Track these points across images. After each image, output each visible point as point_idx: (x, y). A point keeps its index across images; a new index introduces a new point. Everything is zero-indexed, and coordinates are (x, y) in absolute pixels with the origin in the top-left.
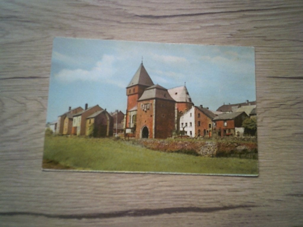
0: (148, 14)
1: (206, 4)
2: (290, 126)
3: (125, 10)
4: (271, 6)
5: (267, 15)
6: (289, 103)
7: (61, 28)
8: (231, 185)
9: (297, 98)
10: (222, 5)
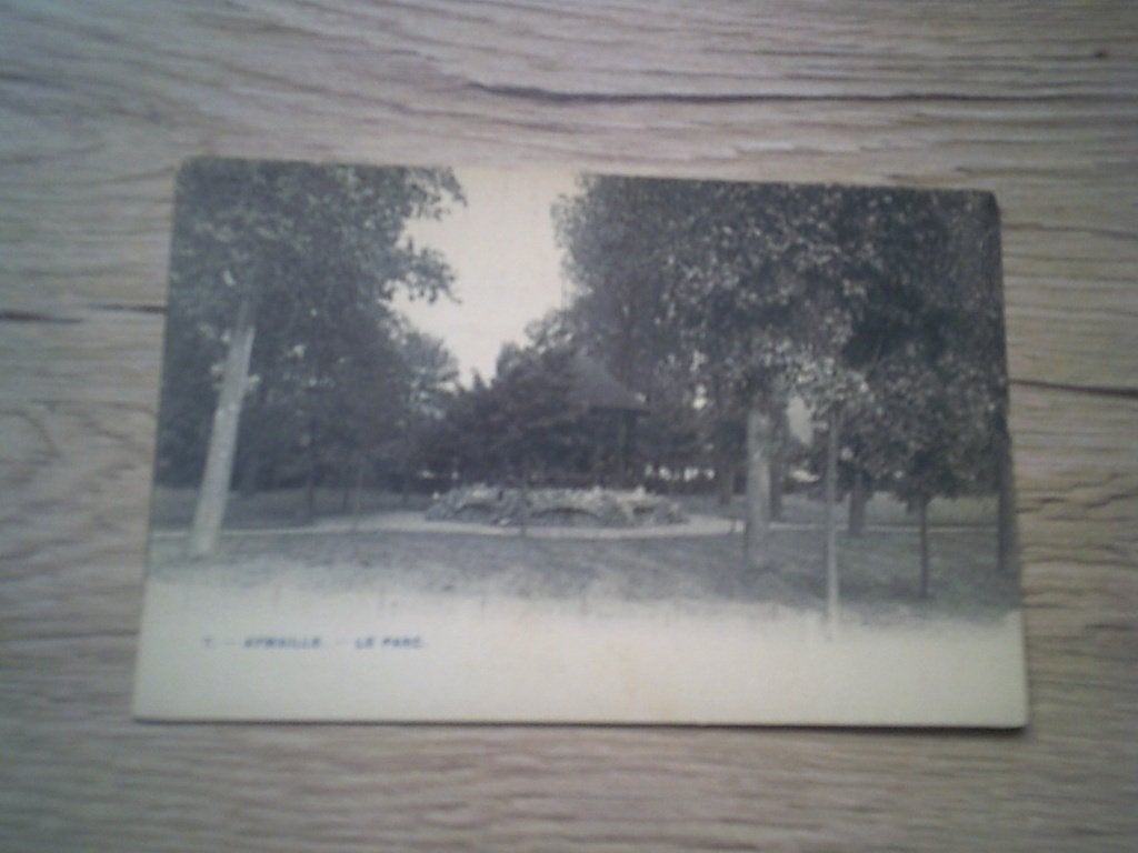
0: (525, 82)
1: (768, 58)
2: (1078, 593)
3: (430, 58)
4: (1035, 86)
5: (1014, 124)
6: (1081, 495)
7: (153, 117)
8: (813, 828)
9: (1114, 476)
10: (831, 68)
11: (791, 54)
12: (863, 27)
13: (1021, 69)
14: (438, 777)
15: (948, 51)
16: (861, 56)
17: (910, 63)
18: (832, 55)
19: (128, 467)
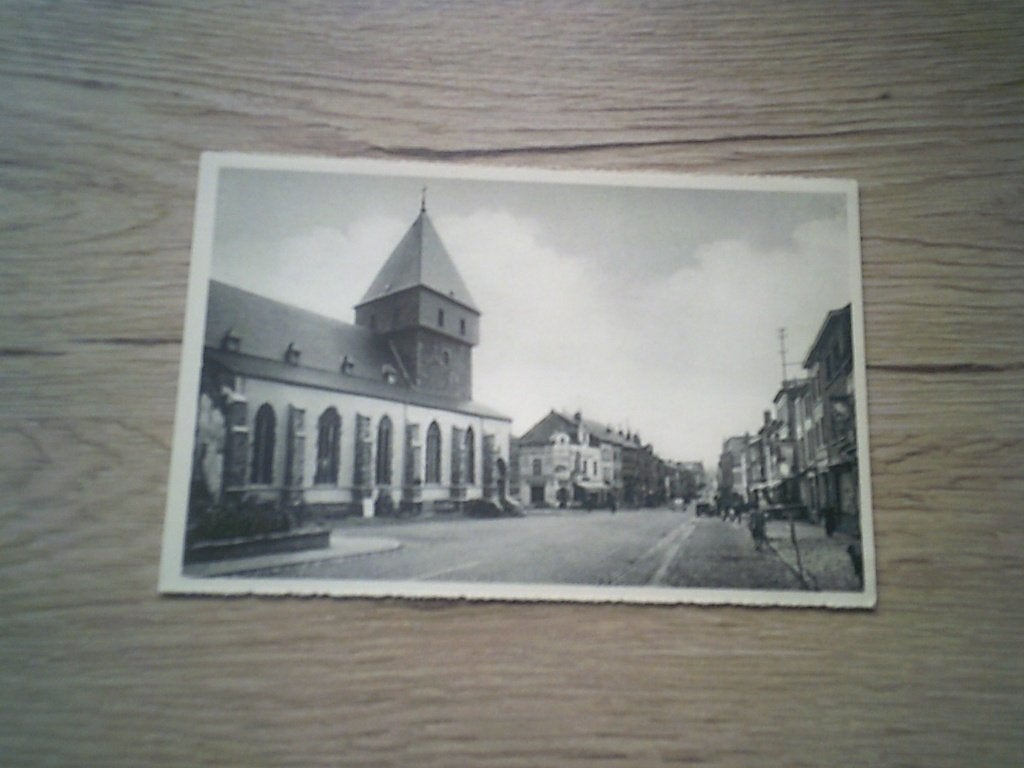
0: (416, 144)
1: (611, 113)
2: (885, 533)
3: (339, 129)
4: (830, 124)
5: (816, 156)
6: (883, 454)
7: (117, 187)
8: (673, 737)
9: (909, 436)
10: (665, 119)
11: (630, 110)
12: (692, 85)
13: (819, 111)
14: (364, 709)
15: (759, 100)
16: (688, 108)
17: (729, 111)
18: (664, 109)
19: (103, 468)
